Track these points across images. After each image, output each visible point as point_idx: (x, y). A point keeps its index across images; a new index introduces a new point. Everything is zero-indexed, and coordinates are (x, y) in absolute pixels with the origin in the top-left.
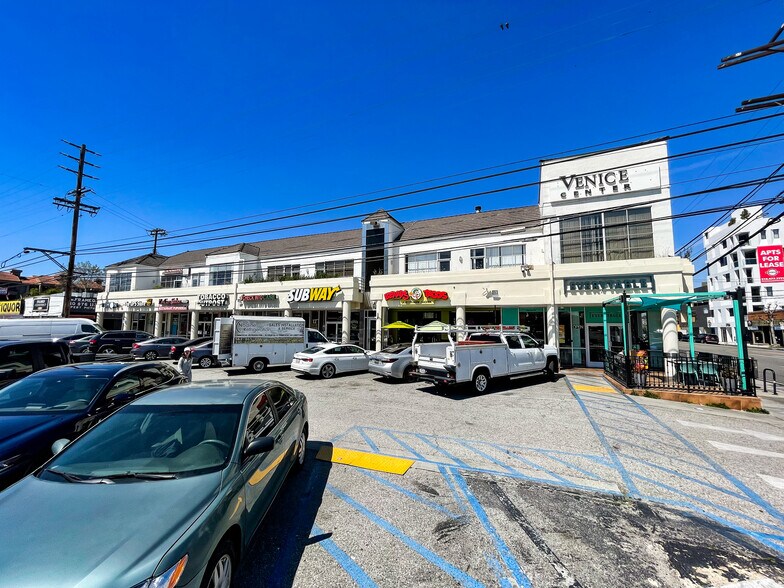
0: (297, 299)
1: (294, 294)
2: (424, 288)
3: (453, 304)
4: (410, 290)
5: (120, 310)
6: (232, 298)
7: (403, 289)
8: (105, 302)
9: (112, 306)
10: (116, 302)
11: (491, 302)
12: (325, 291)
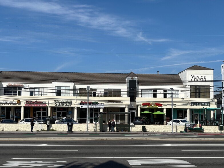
2: (155, 102)
3: (163, 107)
4: (151, 103)
6: (74, 102)
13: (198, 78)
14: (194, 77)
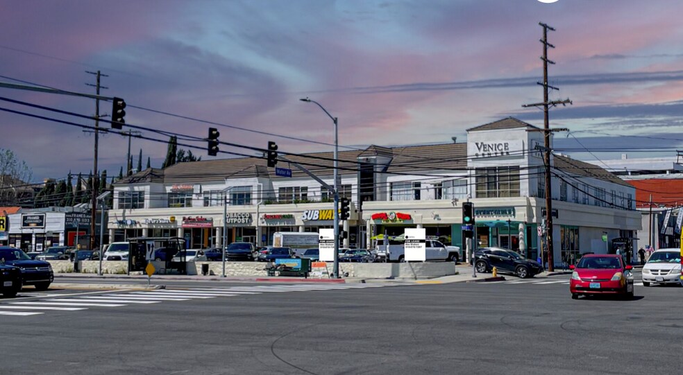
0: (309, 219)
1: (307, 214)
2: (397, 212)
3: (414, 223)
4: (388, 212)
5: (138, 226)
6: (255, 217)
7: (384, 212)
8: (121, 219)
9: (129, 223)
10: (133, 219)
11: (436, 222)
12: (330, 212)
13: (492, 149)
14: (482, 149)
